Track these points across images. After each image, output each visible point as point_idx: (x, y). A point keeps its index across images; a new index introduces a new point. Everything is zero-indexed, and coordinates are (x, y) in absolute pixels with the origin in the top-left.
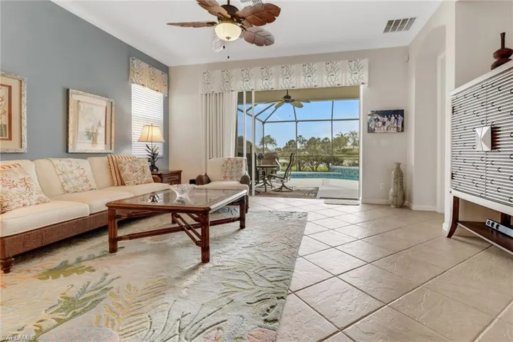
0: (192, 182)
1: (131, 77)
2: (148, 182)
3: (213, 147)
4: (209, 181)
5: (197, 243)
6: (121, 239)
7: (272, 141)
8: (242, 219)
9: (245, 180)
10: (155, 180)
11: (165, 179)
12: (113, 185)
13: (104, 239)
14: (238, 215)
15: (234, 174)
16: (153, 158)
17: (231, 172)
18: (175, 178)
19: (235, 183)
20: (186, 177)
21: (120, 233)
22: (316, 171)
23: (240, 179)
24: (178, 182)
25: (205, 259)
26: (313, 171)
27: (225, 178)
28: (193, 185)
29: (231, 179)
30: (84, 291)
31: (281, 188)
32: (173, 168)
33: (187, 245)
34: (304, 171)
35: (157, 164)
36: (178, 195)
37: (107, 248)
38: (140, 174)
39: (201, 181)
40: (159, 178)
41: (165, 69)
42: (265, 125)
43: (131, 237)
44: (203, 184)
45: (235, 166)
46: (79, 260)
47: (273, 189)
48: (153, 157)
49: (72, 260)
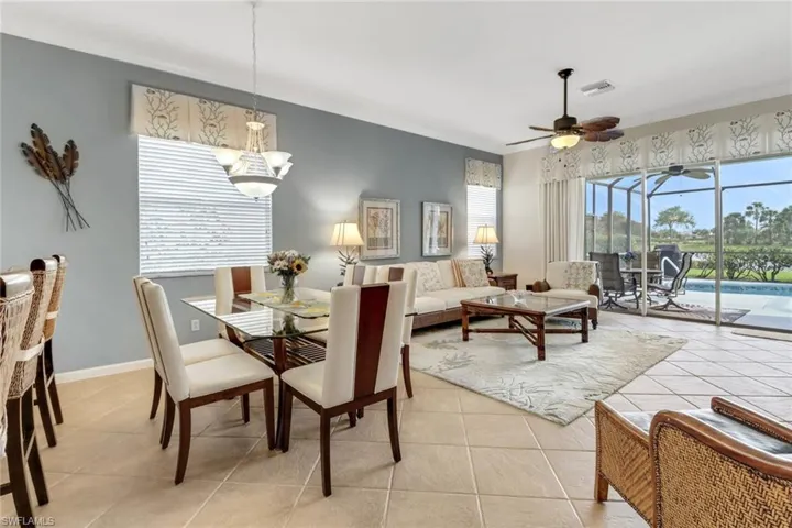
0: (529, 288)
1: (467, 178)
2: (485, 285)
3: (555, 246)
4: (549, 288)
5: (534, 344)
6: (471, 331)
7: (682, 218)
8: (584, 332)
9: (594, 290)
10: (492, 284)
11: (500, 283)
12: (456, 286)
13: (459, 330)
14: (579, 328)
15: (580, 281)
16: (488, 260)
17: (577, 280)
18: (509, 282)
19: (582, 293)
20: (522, 282)
21: (471, 327)
22: (773, 280)
23: (587, 288)
24: (514, 287)
25: (541, 357)
26: (766, 280)
27: (569, 286)
28: (530, 292)
29: (577, 287)
30: (455, 358)
31: (666, 306)
32: (507, 271)
33: (525, 346)
34: (743, 279)
35: (491, 266)
36: (516, 300)
37: (461, 337)
38: (478, 276)
39: (539, 287)
40: (495, 281)
41: (498, 160)
42: (651, 199)
43: (478, 331)
44: (541, 291)
45: (581, 271)
46: (444, 342)
47: (653, 305)
48: (488, 258)
49: (440, 341)
